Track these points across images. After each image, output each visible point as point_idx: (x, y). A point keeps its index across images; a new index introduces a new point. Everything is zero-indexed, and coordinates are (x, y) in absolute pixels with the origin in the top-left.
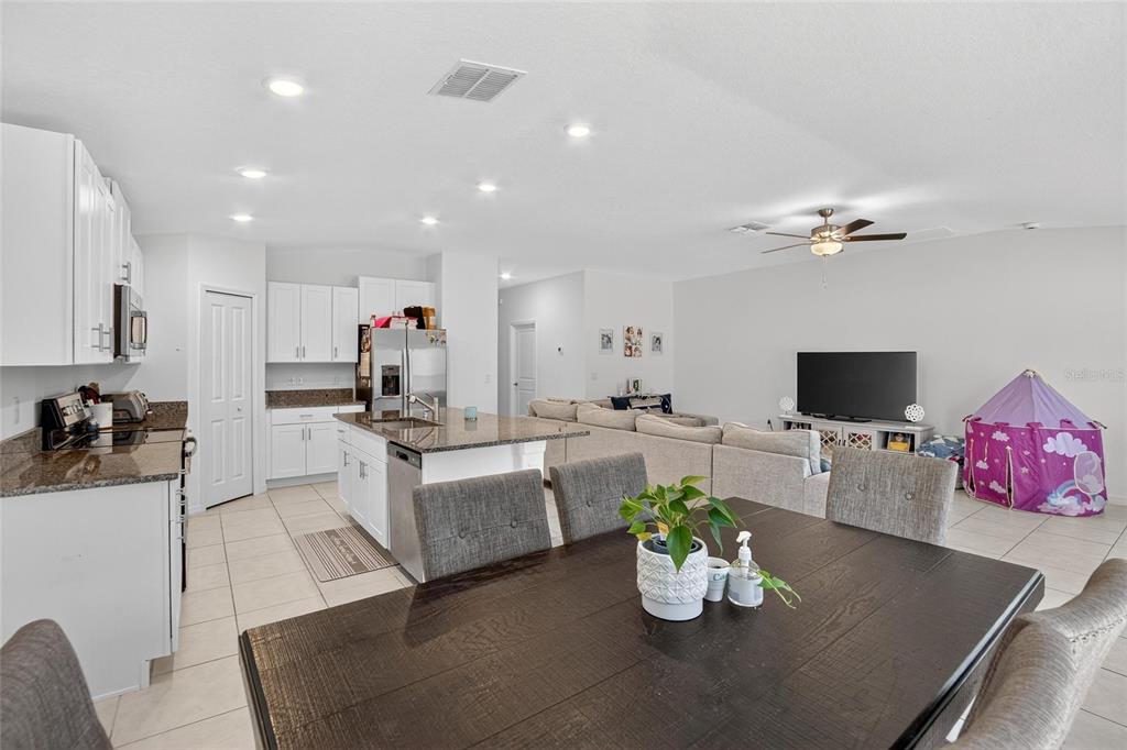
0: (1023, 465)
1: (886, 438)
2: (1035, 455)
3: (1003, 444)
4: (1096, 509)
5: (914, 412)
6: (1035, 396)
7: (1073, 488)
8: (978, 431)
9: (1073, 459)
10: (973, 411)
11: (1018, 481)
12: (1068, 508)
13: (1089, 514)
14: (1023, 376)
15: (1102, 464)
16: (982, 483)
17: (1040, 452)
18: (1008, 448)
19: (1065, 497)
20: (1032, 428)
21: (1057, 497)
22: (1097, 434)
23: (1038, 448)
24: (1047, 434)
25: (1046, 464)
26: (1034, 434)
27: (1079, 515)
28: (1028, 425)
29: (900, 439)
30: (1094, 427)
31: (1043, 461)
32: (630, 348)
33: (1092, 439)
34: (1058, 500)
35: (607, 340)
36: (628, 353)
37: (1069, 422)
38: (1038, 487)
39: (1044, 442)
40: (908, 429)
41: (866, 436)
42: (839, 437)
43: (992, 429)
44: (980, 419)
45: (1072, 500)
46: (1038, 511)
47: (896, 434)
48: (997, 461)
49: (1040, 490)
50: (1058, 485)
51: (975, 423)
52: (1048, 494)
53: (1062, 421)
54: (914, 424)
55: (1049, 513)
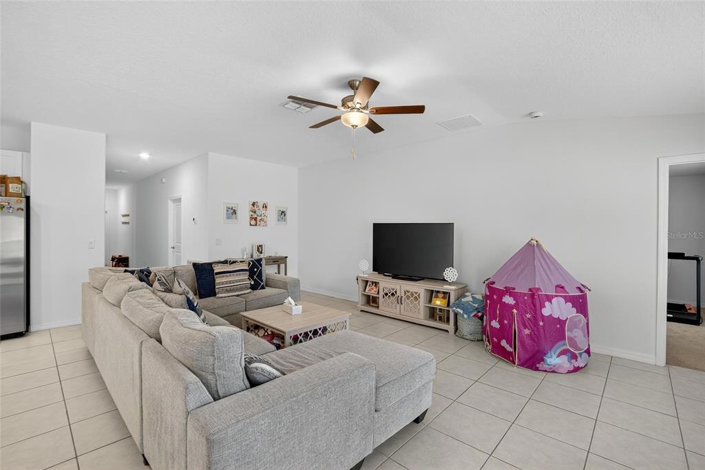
0: (525, 327)
1: (432, 294)
2: (535, 317)
3: (510, 307)
4: (582, 365)
5: (450, 274)
6: (536, 261)
7: (564, 348)
8: (494, 294)
9: (564, 322)
10: (490, 274)
11: (522, 342)
12: (560, 366)
13: (576, 369)
14: (529, 245)
15: (588, 324)
16: (495, 340)
17: (539, 316)
18: (515, 311)
19: (558, 356)
20: (533, 293)
21: (551, 357)
22: (584, 297)
23: (538, 311)
24: (544, 298)
25: (544, 326)
26: (535, 299)
27: (569, 372)
28: (530, 290)
29: (441, 295)
30: (582, 291)
31: (541, 324)
32: (256, 219)
33: (580, 303)
34: (553, 359)
35: (232, 212)
36: (253, 222)
37: (562, 288)
38: (536, 348)
39: (543, 306)
40: (446, 288)
41: (416, 293)
42: (398, 294)
43: (502, 293)
44: (493, 283)
45: (564, 358)
46: (537, 369)
47: (438, 292)
48: (506, 322)
49: (538, 351)
50: (553, 346)
51: (490, 285)
52: (545, 354)
53: (557, 286)
54: (450, 284)
55: (546, 371)
